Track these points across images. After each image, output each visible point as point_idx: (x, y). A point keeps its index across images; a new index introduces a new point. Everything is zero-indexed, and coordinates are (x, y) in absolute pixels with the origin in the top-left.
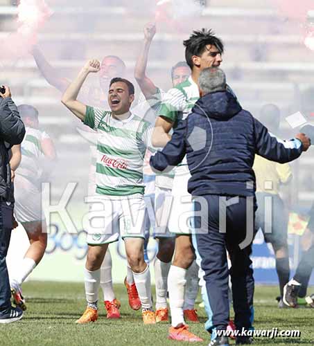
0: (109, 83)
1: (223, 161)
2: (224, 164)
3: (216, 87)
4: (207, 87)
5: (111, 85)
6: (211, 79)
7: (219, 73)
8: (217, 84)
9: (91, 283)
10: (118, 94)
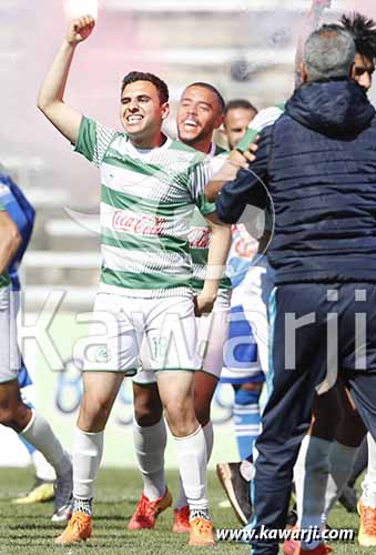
0: (121, 85)
1: (333, 215)
2: (336, 222)
3: (333, 69)
4: (316, 67)
5: (123, 89)
6: (323, 53)
7: (339, 42)
8: (335, 63)
9: (85, 457)
10: (141, 104)
